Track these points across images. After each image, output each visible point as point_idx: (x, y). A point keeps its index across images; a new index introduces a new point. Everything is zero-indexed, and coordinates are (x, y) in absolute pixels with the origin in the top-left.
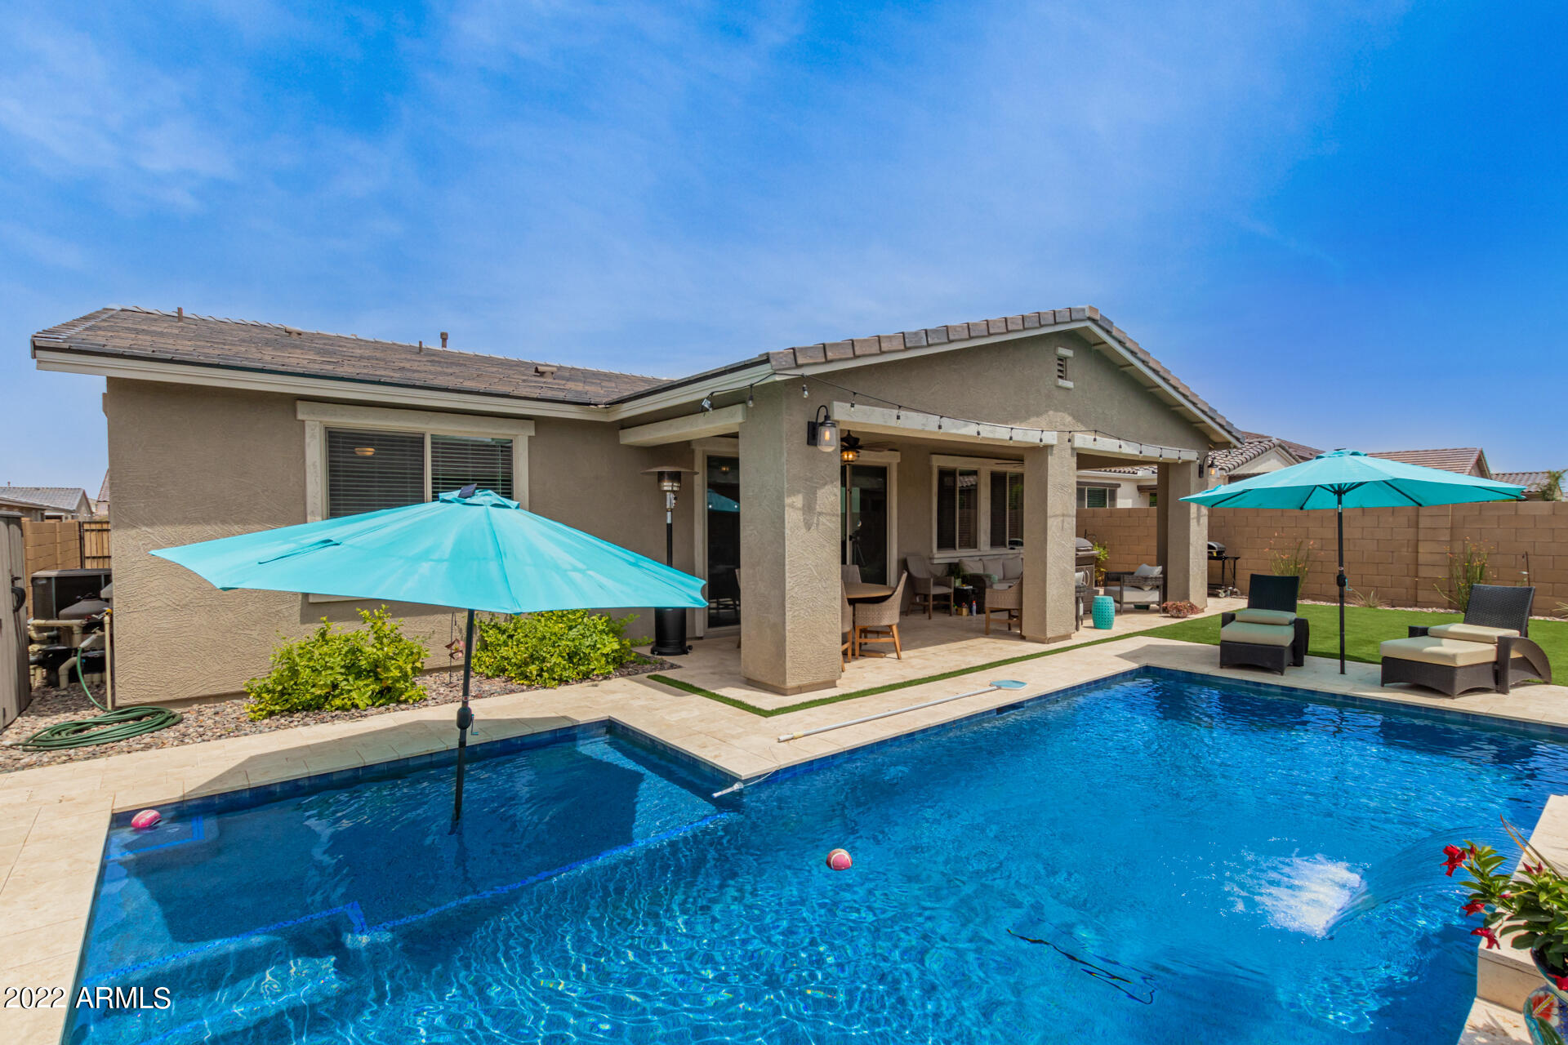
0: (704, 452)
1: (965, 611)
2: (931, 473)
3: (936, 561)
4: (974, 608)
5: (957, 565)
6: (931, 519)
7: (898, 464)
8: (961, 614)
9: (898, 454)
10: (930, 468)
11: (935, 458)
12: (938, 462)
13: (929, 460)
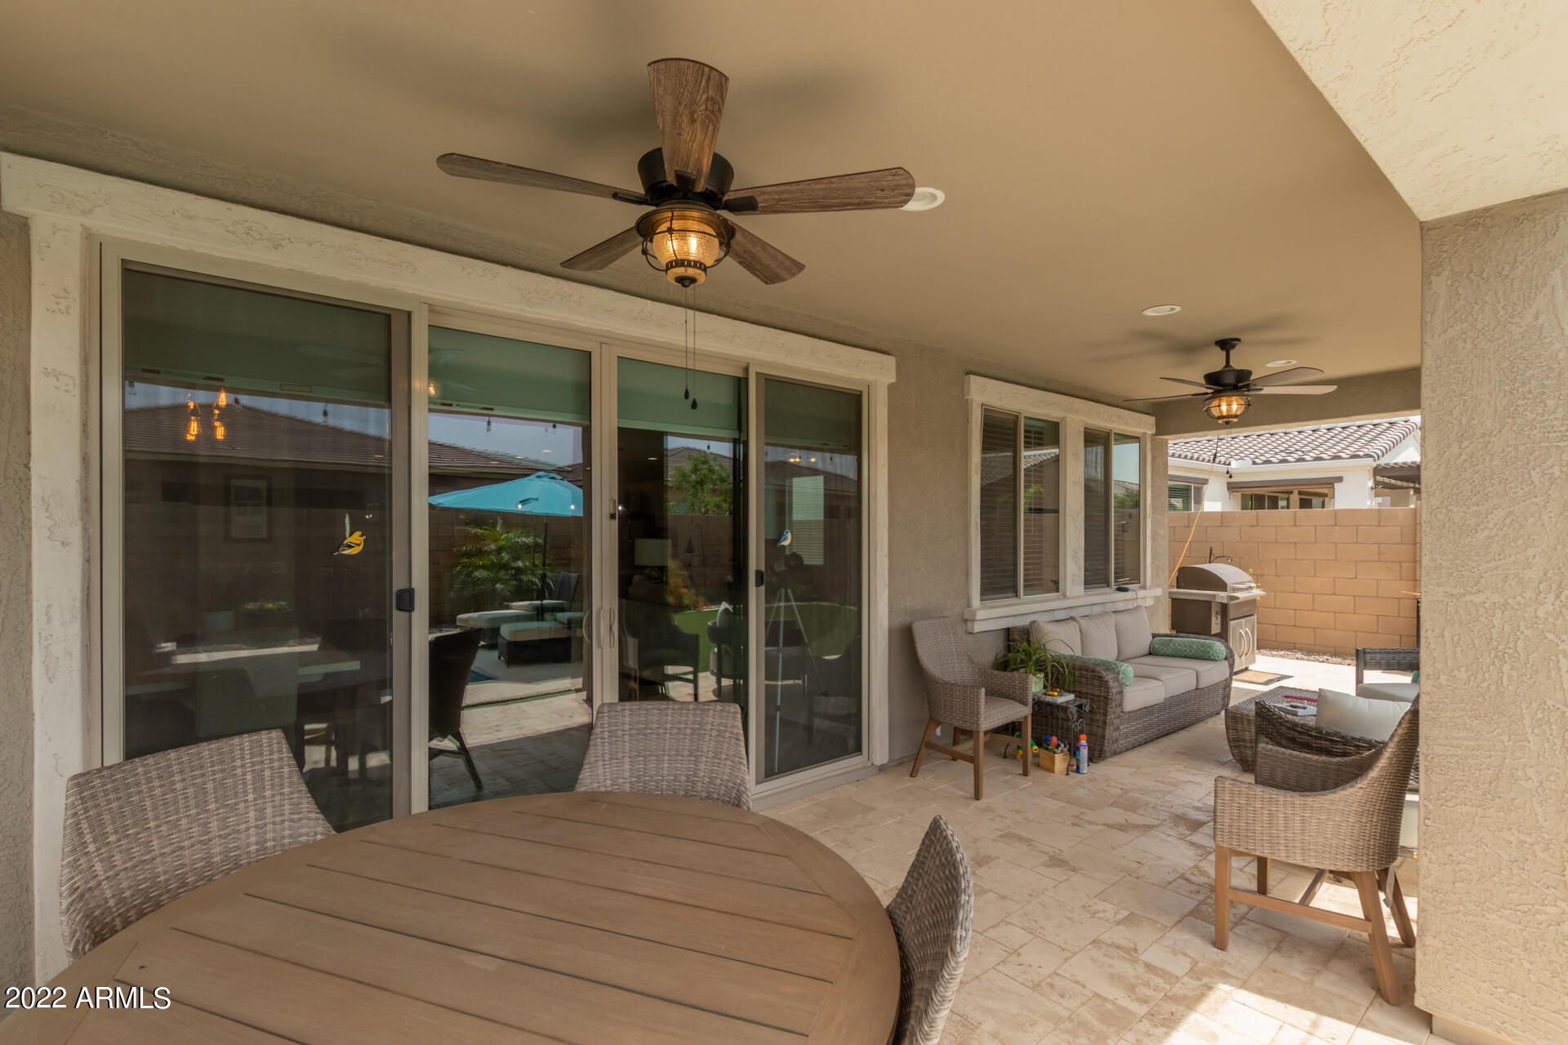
0: (95, 247)
1: (1060, 761)
2: (967, 419)
3: (978, 627)
4: (1084, 753)
5: (1026, 633)
6: (967, 527)
7: (891, 387)
8: (1051, 770)
9: (890, 361)
10: (965, 406)
11: (975, 381)
12: (986, 394)
13: (963, 389)
